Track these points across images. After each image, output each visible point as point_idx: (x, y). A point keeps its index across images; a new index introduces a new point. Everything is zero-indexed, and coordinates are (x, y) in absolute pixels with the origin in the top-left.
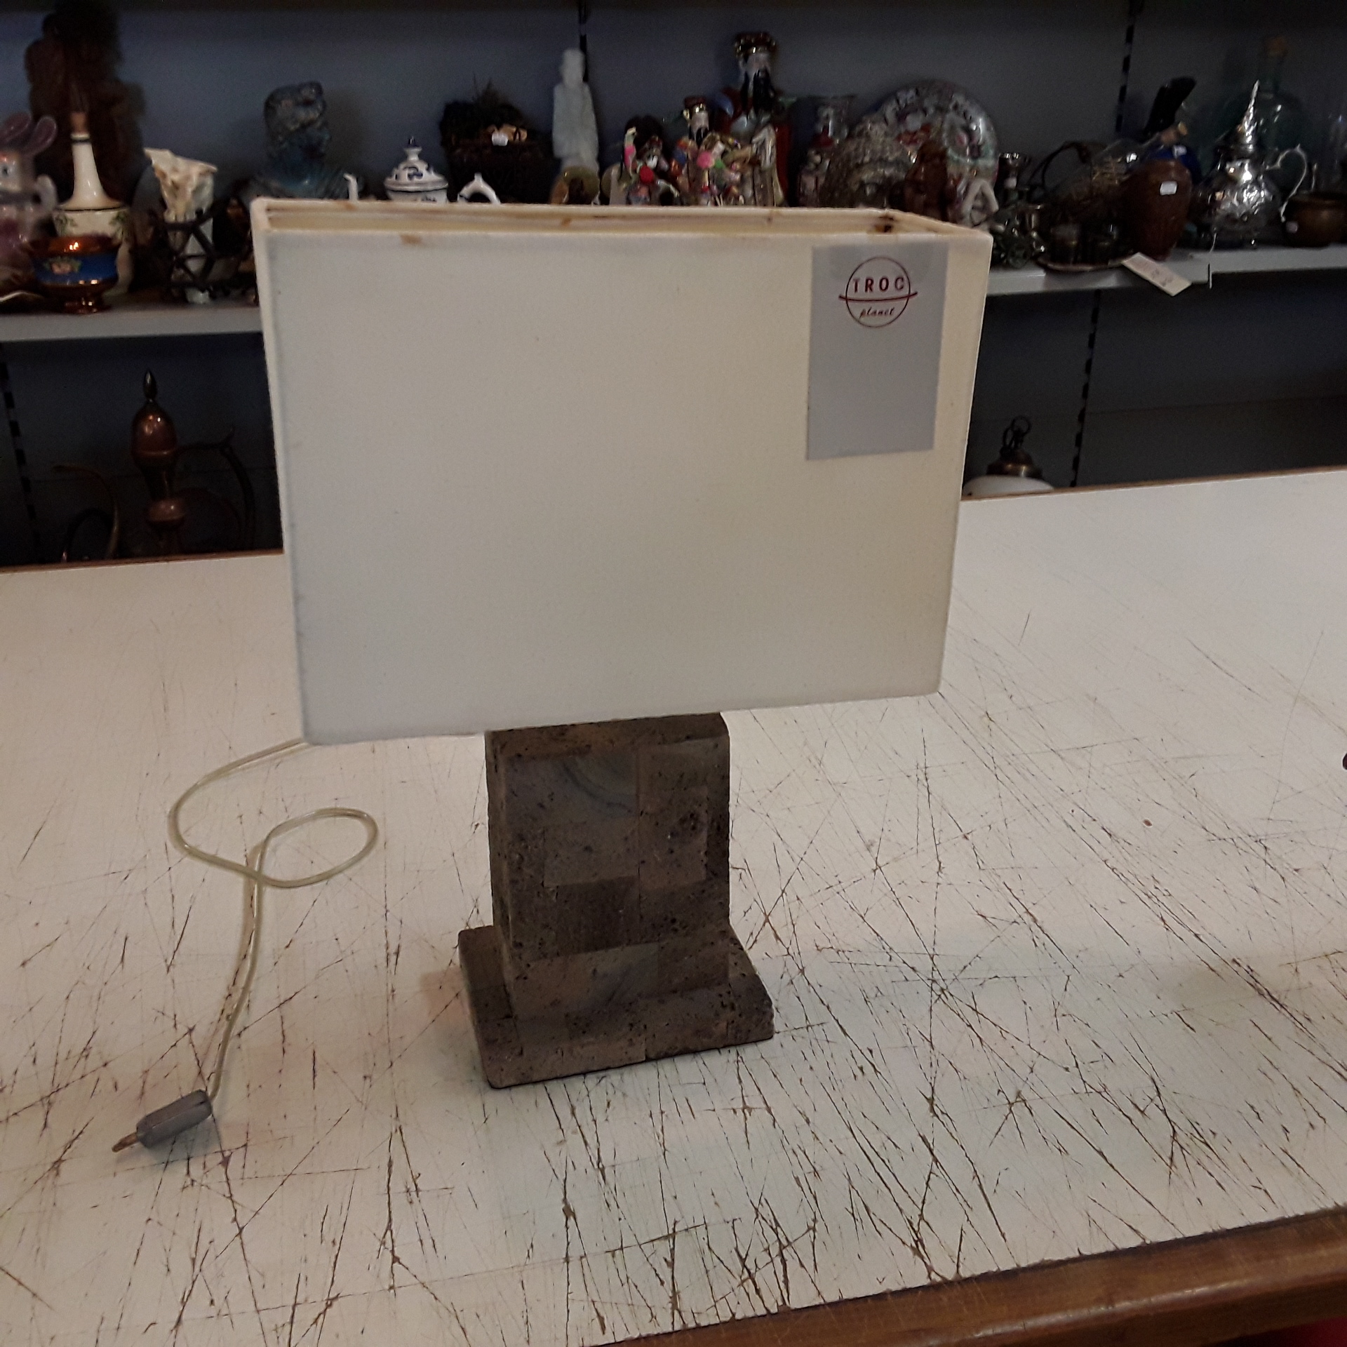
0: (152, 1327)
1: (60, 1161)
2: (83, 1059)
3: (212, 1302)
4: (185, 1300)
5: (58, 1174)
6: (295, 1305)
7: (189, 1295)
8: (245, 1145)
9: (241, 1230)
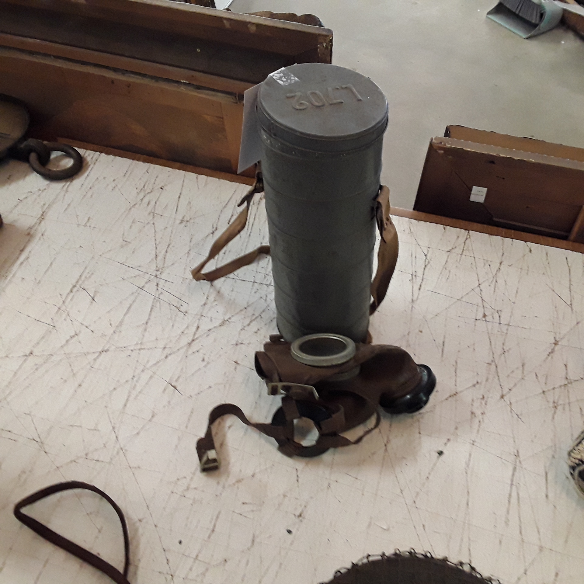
6: (462, 254)
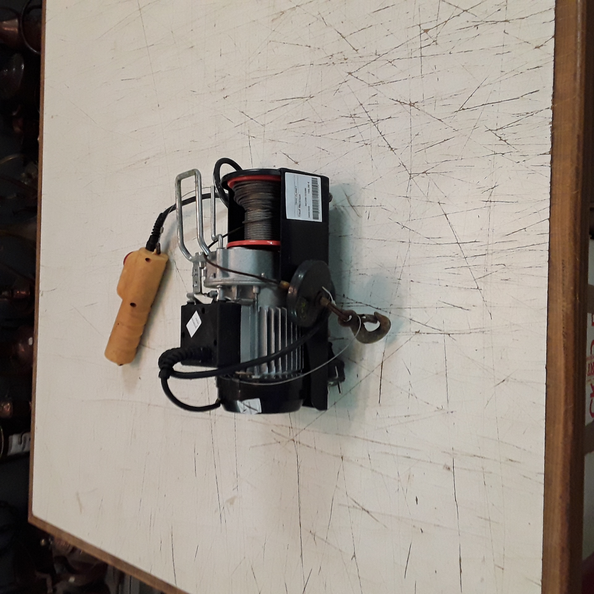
0: (506, 32)
1: (410, 105)
2: (356, 116)
3: (499, 10)
4: (495, 22)
5: (417, 102)
7: (493, 21)
8: (420, 25)
9: (464, 11)
